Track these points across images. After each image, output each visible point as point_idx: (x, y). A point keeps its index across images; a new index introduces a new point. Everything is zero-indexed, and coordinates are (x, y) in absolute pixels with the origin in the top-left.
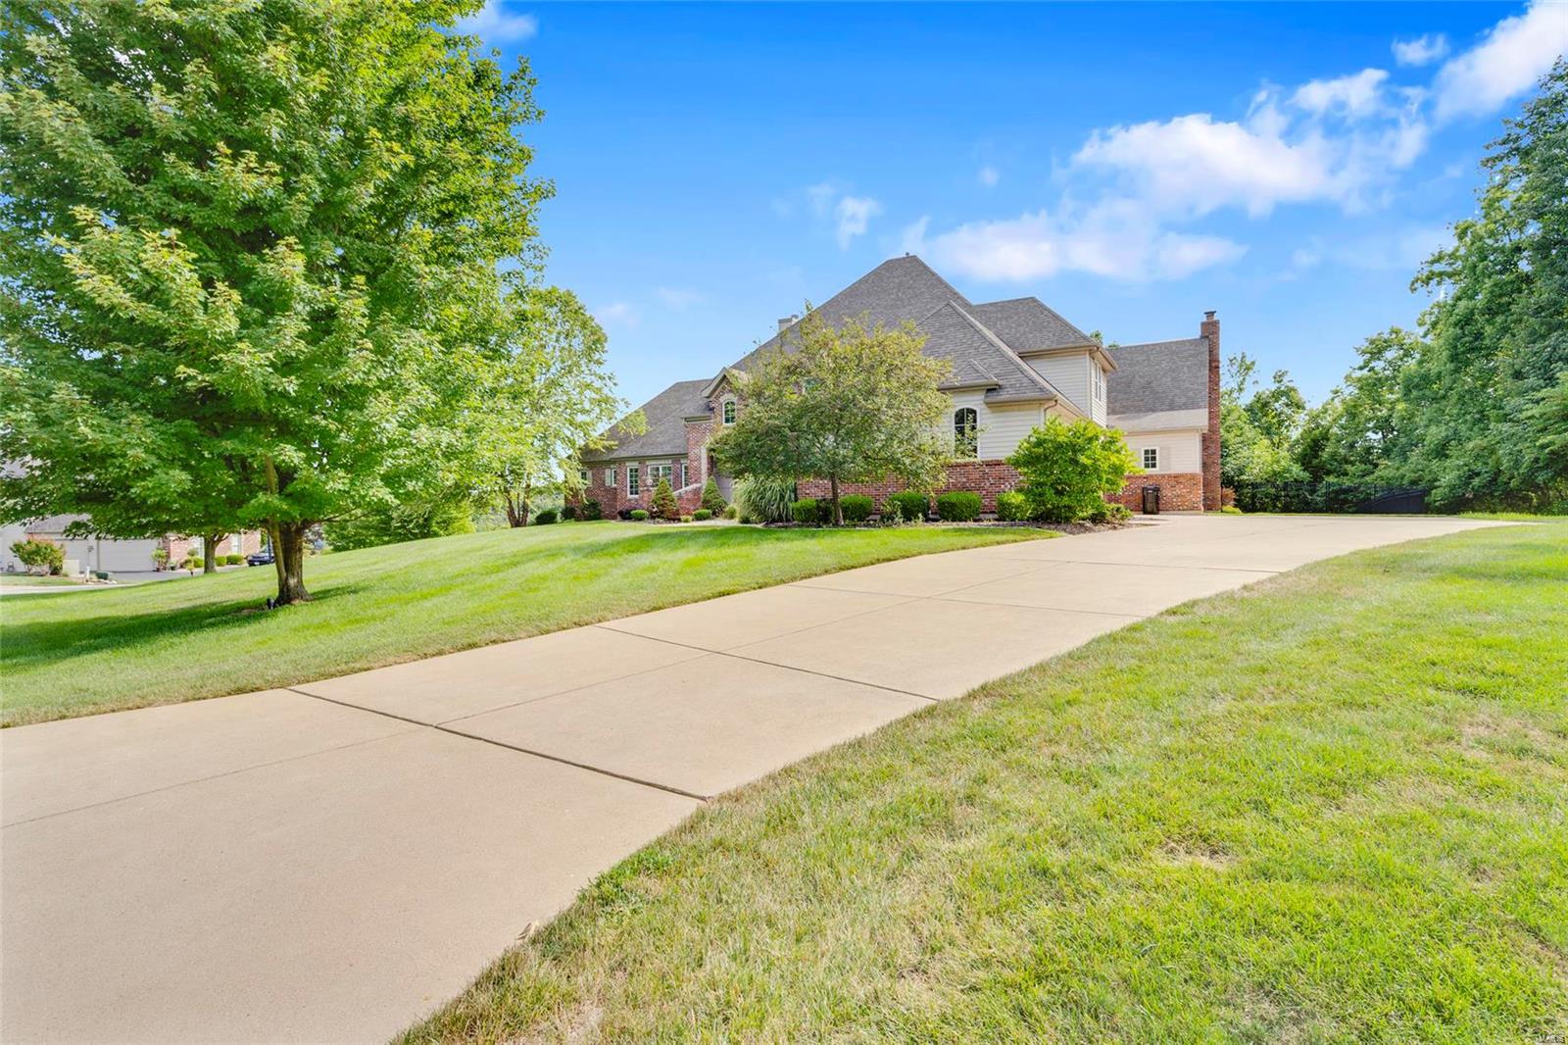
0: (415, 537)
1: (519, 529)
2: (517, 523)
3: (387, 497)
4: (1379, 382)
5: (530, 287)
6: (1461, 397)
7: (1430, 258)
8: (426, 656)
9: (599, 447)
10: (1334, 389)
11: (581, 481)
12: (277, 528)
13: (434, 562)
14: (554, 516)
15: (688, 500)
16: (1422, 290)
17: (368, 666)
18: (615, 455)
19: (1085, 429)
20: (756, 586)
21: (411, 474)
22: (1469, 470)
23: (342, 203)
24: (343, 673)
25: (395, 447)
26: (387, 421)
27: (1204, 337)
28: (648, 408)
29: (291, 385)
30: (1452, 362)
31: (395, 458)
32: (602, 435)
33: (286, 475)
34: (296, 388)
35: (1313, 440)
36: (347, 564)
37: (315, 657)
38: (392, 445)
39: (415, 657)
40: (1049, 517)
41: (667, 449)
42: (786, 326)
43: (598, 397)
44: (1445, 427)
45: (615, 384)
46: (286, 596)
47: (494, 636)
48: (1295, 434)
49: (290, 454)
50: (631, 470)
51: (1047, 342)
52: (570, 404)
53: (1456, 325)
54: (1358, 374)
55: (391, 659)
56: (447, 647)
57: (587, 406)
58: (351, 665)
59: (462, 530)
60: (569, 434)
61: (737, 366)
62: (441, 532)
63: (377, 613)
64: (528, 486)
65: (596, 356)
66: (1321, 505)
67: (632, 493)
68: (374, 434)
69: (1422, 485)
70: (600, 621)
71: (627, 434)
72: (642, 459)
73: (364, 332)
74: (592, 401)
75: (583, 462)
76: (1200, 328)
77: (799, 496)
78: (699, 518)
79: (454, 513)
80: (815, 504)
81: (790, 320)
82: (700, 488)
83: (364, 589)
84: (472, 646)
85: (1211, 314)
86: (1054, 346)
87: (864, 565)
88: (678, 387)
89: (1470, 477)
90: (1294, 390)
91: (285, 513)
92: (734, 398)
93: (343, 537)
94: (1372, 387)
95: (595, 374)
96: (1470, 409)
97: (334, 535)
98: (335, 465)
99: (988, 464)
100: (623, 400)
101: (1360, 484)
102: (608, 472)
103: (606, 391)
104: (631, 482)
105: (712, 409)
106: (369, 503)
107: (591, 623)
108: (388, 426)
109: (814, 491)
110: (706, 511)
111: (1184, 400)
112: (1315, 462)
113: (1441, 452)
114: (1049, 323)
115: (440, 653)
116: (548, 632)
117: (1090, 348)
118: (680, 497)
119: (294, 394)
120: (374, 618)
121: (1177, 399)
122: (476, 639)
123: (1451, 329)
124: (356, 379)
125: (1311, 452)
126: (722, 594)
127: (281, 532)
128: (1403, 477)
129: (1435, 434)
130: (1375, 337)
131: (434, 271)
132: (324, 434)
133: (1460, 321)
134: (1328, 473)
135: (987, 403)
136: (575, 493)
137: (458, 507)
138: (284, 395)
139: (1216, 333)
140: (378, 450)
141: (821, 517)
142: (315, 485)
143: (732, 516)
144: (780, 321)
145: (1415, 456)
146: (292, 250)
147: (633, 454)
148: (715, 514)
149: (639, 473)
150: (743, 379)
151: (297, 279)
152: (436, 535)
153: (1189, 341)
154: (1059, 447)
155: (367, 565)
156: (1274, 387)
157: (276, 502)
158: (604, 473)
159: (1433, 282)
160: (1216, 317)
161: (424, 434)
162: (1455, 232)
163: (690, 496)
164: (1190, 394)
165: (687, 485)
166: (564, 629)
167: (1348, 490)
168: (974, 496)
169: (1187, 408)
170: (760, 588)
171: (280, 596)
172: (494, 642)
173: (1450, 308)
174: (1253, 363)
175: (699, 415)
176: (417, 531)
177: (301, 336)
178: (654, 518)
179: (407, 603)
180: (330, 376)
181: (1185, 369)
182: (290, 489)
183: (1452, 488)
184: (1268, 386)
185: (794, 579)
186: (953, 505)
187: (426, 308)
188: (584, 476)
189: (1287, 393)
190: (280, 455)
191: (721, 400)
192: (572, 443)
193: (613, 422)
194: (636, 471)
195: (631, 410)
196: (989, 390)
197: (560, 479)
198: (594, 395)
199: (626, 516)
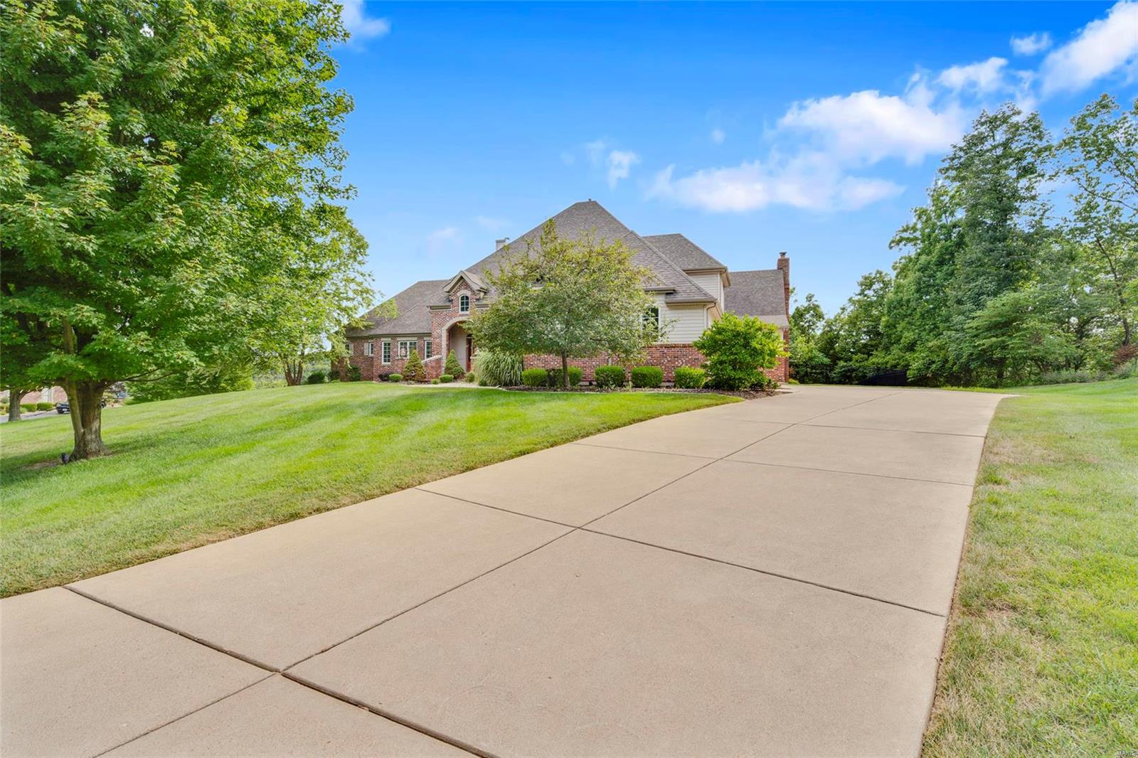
0: (207, 392)
1: (295, 387)
2: (293, 381)
3: (192, 360)
4: (871, 304)
5: (329, 184)
6: (922, 315)
7: (901, 229)
8: (243, 531)
9: (360, 326)
10: (842, 307)
11: (346, 351)
12: (74, 385)
13: (230, 416)
14: (323, 378)
15: (432, 367)
16: (896, 249)
17: (174, 547)
18: (372, 332)
19: (753, 323)
20: (549, 445)
21: (217, 338)
22: (930, 360)
23: (152, 77)
24: (142, 560)
25: (201, 314)
26: (196, 286)
27: (779, 268)
28: (399, 297)
29: (90, 245)
30: (917, 292)
31: (199, 324)
32: (363, 316)
33: (85, 335)
34: (96, 248)
35: (829, 339)
36: (146, 415)
37: (108, 534)
38: (199, 311)
39: (231, 533)
40: (723, 385)
41: (414, 330)
42: (501, 246)
43: (360, 289)
44: (912, 333)
45: (373, 280)
46: (81, 451)
47: (316, 503)
48: (818, 333)
49: (87, 313)
50: (385, 344)
51: (692, 264)
52: (337, 294)
53: (919, 270)
54: (856, 298)
55: (202, 537)
56: (268, 519)
57: (351, 294)
58: (154, 548)
59: (245, 387)
60: (336, 315)
61: (470, 270)
62: (229, 388)
63: (180, 471)
64: (303, 354)
65: (360, 258)
66: (836, 379)
67: (385, 361)
68: (181, 299)
69: (899, 368)
70: (420, 483)
71: (382, 318)
72: (394, 336)
73: (173, 198)
74: (355, 292)
75: (348, 338)
76: (776, 263)
77: (525, 367)
78: (444, 381)
79: (240, 373)
80: (546, 373)
81: (504, 241)
82: (440, 359)
83: (163, 442)
84: (295, 516)
85: (783, 254)
86: (697, 267)
87: (625, 425)
88: (421, 285)
89: (930, 364)
90: (818, 306)
91: (84, 373)
92: (468, 293)
93: (143, 390)
94: (866, 307)
95: (358, 272)
96: (928, 322)
97: (134, 388)
98: (138, 328)
99: (667, 347)
100: (379, 292)
101: (860, 367)
102: (366, 345)
103: (366, 285)
104: (385, 352)
105: (451, 301)
106: (172, 365)
107: (413, 486)
108: (196, 291)
109: (539, 363)
110: (449, 376)
111: (770, 309)
112: (832, 352)
113: (911, 347)
114: (692, 252)
115: (260, 527)
116: (372, 497)
117: (722, 271)
118: (426, 365)
119: (93, 254)
120: (176, 479)
121: (765, 308)
122: (298, 507)
123: (917, 273)
124: (164, 243)
125: (828, 344)
126: (523, 453)
127: (79, 390)
128: (887, 363)
129: (909, 336)
130: (867, 275)
131: (247, 151)
132: (128, 298)
133: (922, 268)
134: (840, 359)
135: (667, 303)
136: (341, 360)
137: (243, 369)
138: (82, 255)
139: (787, 266)
140: (182, 316)
141: (551, 382)
142: (115, 346)
143: (471, 380)
144: (498, 242)
145: (895, 350)
146: (95, 107)
147: (387, 332)
148: (456, 379)
149: (391, 346)
150: (476, 281)
151: (101, 138)
152: (224, 390)
153: (770, 271)
154: (738, 334)
155: (166, 418)
156: (806, 304)
157: (71, 362)
158: (363, 346)
159: (901, 244)
160: (786, 256)
161: (232, 302)
162: (915, 214)
163: (434, 364)
164: (774, 305)
165: (428, 356)
166: (387, 493)
167: (854, 370)
168: (658, 369)
169: (772, 314)
170: (552, 446)
171: (76, 450)
172: (318, 511)
173: (916, 260)
174: (794, 289)
175: (440, 304)
176: (208, 386)
177: (102, 194)
178: (407, 380)
179: (212, 461)
180: (133, 239)
181: (770, 288)
182: (87, 349)
183: (919, 370)
184: (803, 303)
185: (576, 438)
186: (644, 376)
187: (238, 184)
188: (347, 347)
189: (815, 308)
190: (77, 315)
191: (458, 294)
192: (338, 322)
193: (372, 308)
194: (389, 344)
195: (385, 300)
196: (667, 294)
197: (329, 349)
198: (356, 287)
199: (384, 378)
